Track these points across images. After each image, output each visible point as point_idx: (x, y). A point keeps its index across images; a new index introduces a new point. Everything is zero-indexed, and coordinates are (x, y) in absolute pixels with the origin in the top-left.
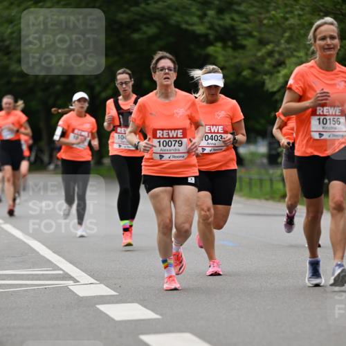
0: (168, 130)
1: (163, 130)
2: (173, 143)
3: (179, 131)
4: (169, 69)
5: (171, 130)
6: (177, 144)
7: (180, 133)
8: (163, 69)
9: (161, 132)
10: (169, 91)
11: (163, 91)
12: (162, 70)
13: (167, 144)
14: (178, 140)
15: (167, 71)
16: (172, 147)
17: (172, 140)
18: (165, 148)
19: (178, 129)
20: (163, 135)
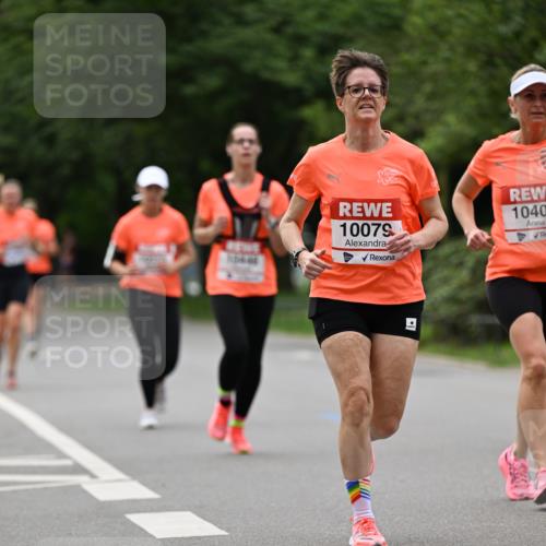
0: (363, 201)
1: (351, 201)
2: (373, 229)
3: (385, 205)
4: (372, 88)
5: (369, 201)
6: (380, 230)
7: (386, 209)
8: (358, 88)
9: (348, 205)
10: (371, 133)
11: (359, 133)
12: (356, 91)
13: (360, 230)
14: (383, 223)
15: (367, 92)
16: (371, 238)
17: (370, 222)
18: (355, 239)
19: (382, 201)
20: (351, 211)
